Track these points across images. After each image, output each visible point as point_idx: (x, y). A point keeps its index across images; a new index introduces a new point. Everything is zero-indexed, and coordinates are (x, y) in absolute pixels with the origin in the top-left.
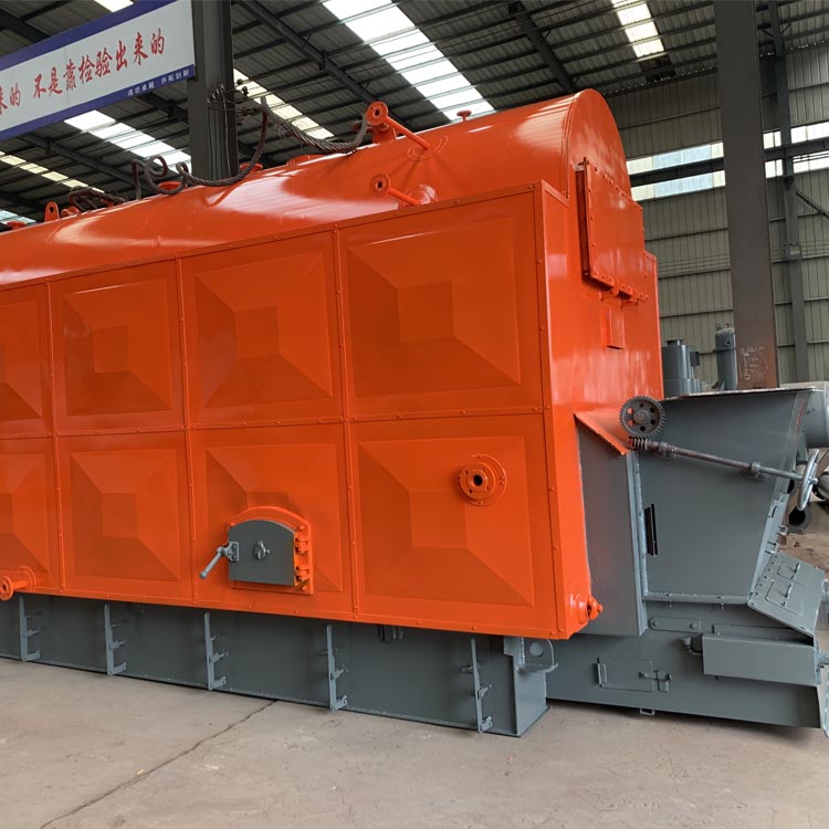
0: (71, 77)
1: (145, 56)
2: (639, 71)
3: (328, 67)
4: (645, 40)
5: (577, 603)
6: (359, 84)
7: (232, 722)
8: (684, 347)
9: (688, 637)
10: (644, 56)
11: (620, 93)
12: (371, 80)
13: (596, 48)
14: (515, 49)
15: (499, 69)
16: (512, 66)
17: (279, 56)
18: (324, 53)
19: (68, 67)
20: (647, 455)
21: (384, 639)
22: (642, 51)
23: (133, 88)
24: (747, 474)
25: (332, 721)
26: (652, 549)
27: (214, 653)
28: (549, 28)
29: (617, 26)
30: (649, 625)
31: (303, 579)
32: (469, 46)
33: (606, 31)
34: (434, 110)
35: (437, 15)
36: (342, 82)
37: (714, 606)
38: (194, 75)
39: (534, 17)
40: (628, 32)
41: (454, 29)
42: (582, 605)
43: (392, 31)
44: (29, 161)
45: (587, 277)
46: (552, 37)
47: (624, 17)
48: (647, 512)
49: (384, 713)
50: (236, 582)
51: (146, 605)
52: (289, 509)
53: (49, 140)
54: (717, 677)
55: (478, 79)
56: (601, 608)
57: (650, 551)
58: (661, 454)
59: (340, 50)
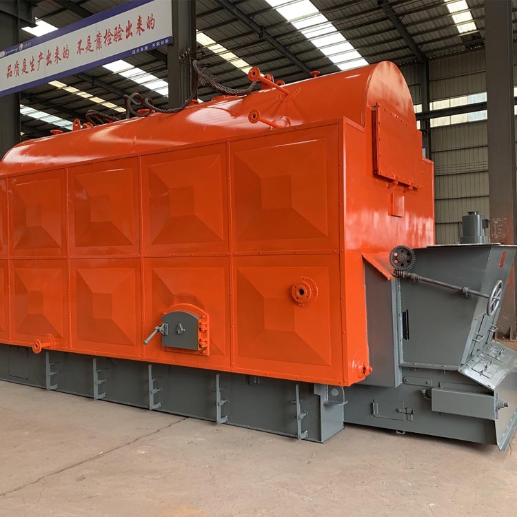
0: (99, 42)
1: (143, 30)
2: (461, 42)
3: (265, 36)
4: (465, 23)
5: (357, 366)
6: (284, 46)
7: (159, 428)
8: (478, 216)
9: (424, 389)
10: (464, 33)
11: (449, 55)
12: (291, 44)
13: (433, 27)
14: (383, 27)
15: (372, 39)
16: (380, 37)
17: (235, 30)
18: (262, 27)
19: (98, 36)
20: (404, 280)
21: (249, 383)
22: (462, 29)
23: (136, 49)
24: (461, 294)
25: (217, 430)
26: (406, 336)
27: (154, 388)
28: (403, 14)
29: (447, 13)
30: (403, 381)
31: (203, 347)
32: (353, 24)
33: (440, 16)
34: (331, 64)
35: (333, 5)
36: (273, 45)
37: (440, 371)
38: (172, 42)
39: (394, 7)
40: (454, 17)
41: (344, 13)
42: (361, 367)
43: (305, 14)
44: (82, 90)
45: (376, 174)
46: (405, 20)
47: (452, 8)
48: (404, 314)
49: (248, 427)
50: (166, 347)
51: (117, 359)
52: (196, 305)
53: (93, 77)
54: (440, 413)
55: (359, 46)
56: (371, 369)
57: (405, 337)
58: (412, 280)
59: (272, 26)
